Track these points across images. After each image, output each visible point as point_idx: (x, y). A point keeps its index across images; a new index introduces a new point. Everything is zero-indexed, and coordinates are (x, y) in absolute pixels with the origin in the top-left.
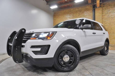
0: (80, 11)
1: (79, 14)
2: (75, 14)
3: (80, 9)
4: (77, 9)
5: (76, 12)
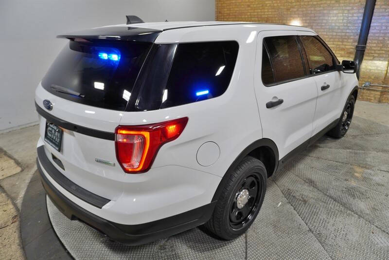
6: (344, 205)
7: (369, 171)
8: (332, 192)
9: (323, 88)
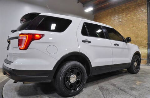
0: (128, 8)
1: (126, 13)
2: (121, 14)
3: (129, 5)
4: (124, 6)
5: (123, 12)
6: (126, 92)
7: (144, 83)
8: (122, 88)
9: (115, 45)
